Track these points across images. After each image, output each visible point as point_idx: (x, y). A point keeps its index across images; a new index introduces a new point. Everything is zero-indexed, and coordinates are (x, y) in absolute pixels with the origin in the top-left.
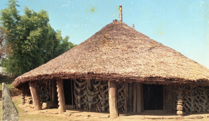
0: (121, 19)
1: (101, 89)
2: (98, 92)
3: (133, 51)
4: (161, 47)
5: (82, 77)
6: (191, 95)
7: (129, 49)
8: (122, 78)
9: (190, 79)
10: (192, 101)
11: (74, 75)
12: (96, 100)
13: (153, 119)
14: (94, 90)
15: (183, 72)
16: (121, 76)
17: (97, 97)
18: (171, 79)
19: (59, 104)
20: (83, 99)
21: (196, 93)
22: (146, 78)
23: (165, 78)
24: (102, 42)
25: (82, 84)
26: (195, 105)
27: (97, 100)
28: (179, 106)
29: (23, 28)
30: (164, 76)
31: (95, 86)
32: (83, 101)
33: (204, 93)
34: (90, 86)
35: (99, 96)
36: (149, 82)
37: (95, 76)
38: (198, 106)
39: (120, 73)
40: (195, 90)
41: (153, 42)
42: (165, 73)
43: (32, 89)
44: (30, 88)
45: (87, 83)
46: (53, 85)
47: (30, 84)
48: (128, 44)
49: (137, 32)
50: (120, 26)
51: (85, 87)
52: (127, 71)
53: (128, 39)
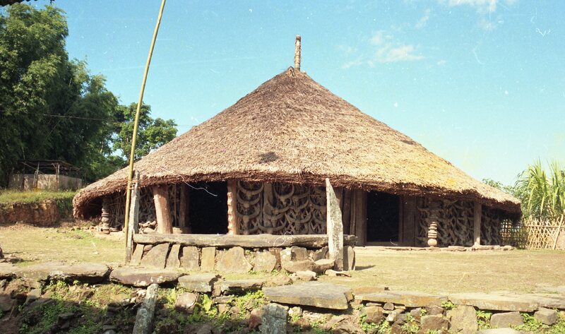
1: (293, 204)
2: (286, 209)
3: (353, 138)
4: (391, 132)
5: (288, 180)
6: (444, 216)
7: (343, 134)
8: (356, 182)
9: (453, 189)
10: (445, 227)
11: (274, 175)
12: (281, 225)
13: (398, 250)
14: (278, 204)
15: (441, 177)
16: (356, 180)
17: (284, 219)
18: (428, 188)
20: (253, 223)
21: (452, 214)
22: (393, 185)
23: (420, 186)
24: (289, 116)
25: (254, 193)
26: (449, 235)
27: (284, 225)
28: (432, 232)
30: (419, 183)
31: (283, 199)
32: (253, 226)
33: (463, 214)
34: (271, 197)
35: (287, 217)
36: (397, 191)
37: (312, 179)
38: (453, 237)
39: (354, 175)
40: (451, 209)
41: (373, 122)
42: (418, 177)
43: (160, 200)
44: (156, 198)
45: (263, 192)
46: (183, 195)
47: (155, 191)
48: (336, 123)
49: (339, 99)
50: (305, 83)
51: (258, 200)
52: (363, 173)
53: (331, 112)
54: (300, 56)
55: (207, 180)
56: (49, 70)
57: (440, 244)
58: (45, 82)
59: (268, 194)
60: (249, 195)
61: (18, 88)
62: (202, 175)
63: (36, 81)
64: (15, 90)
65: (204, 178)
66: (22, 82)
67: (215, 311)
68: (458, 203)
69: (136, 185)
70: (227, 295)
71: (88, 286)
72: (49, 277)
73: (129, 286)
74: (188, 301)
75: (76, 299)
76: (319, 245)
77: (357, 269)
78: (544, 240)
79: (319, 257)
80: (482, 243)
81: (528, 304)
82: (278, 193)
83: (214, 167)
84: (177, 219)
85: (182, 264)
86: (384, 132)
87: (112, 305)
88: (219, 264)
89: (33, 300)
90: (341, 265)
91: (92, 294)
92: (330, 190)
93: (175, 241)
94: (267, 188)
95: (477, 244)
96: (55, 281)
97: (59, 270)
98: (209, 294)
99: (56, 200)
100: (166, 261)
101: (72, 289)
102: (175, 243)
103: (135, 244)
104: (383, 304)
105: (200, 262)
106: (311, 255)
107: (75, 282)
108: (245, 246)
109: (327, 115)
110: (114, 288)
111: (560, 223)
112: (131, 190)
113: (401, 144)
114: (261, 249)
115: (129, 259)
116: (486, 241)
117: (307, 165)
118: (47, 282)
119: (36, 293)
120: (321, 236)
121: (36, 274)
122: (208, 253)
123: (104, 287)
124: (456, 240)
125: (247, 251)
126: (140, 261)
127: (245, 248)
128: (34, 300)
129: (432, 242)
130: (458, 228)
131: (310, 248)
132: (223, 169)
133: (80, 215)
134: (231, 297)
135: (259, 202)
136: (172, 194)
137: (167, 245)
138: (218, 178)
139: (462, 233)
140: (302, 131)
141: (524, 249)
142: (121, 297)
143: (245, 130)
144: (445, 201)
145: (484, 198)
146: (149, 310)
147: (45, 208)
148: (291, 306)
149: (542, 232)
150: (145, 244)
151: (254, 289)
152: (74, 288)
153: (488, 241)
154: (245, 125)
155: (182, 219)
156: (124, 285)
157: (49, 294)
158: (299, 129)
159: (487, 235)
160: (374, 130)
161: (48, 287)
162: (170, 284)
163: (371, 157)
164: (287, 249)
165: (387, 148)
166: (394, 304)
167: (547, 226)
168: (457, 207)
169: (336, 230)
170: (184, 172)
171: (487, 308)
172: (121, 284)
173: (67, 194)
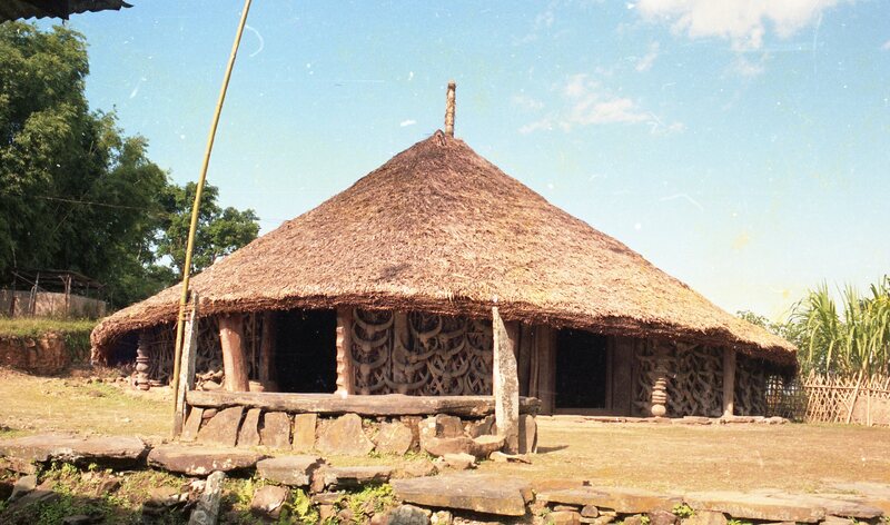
0: (449, 127)
1: (439, 347)
2: (430, 354)
3: (535, 244)
4: (595, 236)
5: (432, 309)
6: (677, 369)
7: (520, 237)
8: (540, 314)
9: (692, 326)
10: (679, 386)
11: (410, 300)
12: (420, 379)
14: (416, 345)
16: (541, 310)
17: (425, 370)
18: (653, 325)
20: (377, 375)
21: (689, 365)
22: (598, 318)
23: (640, 322)
25: (378, 329)
26: (685, 399)
27: (425, 379)
28: (658, 394)
30: (638, 317)
31: (424, 338)
32: (376, 382)
33: (707, 366)
34: (406, 334)
35: (431, 367)
36: (604, 328)
37: (471, 308)
38: (691, 402)
39: (536, 302)
40: (688, 358)
41: (567, 219)
42: (636, 307)
43: (230, 338)
44: (224, 334)
45: (393, 326)
46: (265, 330)
47: (222, 323)
48: (510, 220)
49: (513, 182)
50: (462, 157)
51: (385, 338)
52: (551, 299)
53: (502, 202)
54: (453, 114)
55: (304, 307)
56: (57, 128)
57: (671, 412)
58: (51, 145)
59: (401, 331)
61: (7, 154)
62: (296, 298)
63: (38, 145)
64: (4, 156)
65: (300, 304)
66: (14, 144)
67: (314, 515)
68: (699, 349)
69: (193, 314)
70: (333, 491)
71: (112, 473)
72: (50, 457)
73: (178, 474)
74: (272, 500)
75: (92, 494)
76: (480, 413)
77: (542, 450)
78: (834, 409)
79: (482, 431)
80: (736, 412)
81: (809, 510)
82: (416, 328)
83: (317, 287)
84: (257, 369)
85: (264, 441)
86: (583, 236)
87: (151, 504)
88: (321, 440)
89: (23, 493)
90: (514, 445)
91: (118, 486)
92: (498, 325)
93: (252, 403)
94: (400, 320)
95: (728, 414)
96: (60, 464)
97: (67, 447)
98: (306, 489)
99: (65, 334)
100: (238, 435)
101: (86, 477)
102: (252, 407)
103: (189, 408)
104: (580, 508)
105: (291, 438)
106: (468, 428)
107: (92, 466)
108: (365, 412)
109: (494, 207)
110: (154, 476)
111: (858, 383)
112: (184, 322)
113: (610, 253)
114: (389, 418)
115: (179, 430)
116: (742, 410)
117: (463, 285)
118: (47, 465)
119: (28, 482)
120: (483, 398)
121: (30, 451)
122: (305, 423)
123: (138, 475)
124: (695, 408)
125: (366, 421)
126: (196, 434)
127: (363, 416)
128: (25, 493)
129: (658, 409)
130: (699, 388)
131: (467, 417)
132: (330, 290)
133: (101, 359)
134: (340, 495)
135: (387, 343)
136: (248, 328)
137: (240, 410)
138: (321, 304)
139: (705, 395)
140: (455, 231)
141: (802, 422)
142: (166, 491)
143: (366, 228)
144: (680, 345)
145: (740, 342)
146: (209, 513)
147: (47, 346)
148: (435, 509)
149: (830, 395)
150: (206, 408)
151: (377, 481)
152: (89, 475)
153: (745, 409)
154: (365, 220)
155: (264, 368)
156: (170, 473)
157: (48, 484)
158: (451, 228)
159: (744, 400)
160: (568, 232)
161: (48, 473)
162: (243, 472)
163: (563, 274)
164: (430, 418)
165: (589, 261)
166: (599, 508)
167: (838, 386)
168: (697, 354)
169: (508, 390)
170: (267, 294)
171: (745, 516)
172: (165, 470)
173: (81, 325)
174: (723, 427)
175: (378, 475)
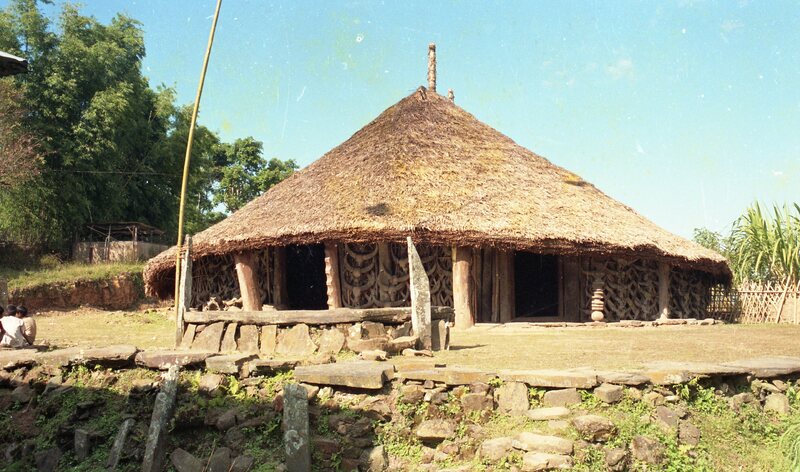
0: (431, 83)
3: (493, 180)
4: (550, 171)
5: (399, 239)
6: (619, 282)
7: (481, 175)
8: (487, 240)
9: (621, 244)
10: (621, 296)
11: (380, 233)
12: (401, 298)
13: (548, 326)
14: (397, 270)
15: (606, 229)
16: (487, 237)
17: (405, 290)
18: (586, 244)
19: (330, 301)
20: (367, 296)
21: (630, 277)
22: (537, 241)
23: (574, 242)
24: (411, 154)
25: (365, 258)
26: (627, 306)
28: (597, 303)
29: (66, 79)
30: (572, 238)
31: (403, 264)
32: (366, 301)
33: (646, 278)
34: (388, 261)
36: (543, 249)
37: (431, 237)
38: (633, 308)
39: (484, 230)
40: (628, 272)
41: (528, 157)
42: (572, 230)
43: (244, 271)
44: (239, 267)
45: (378, 254)
46: (277, 263)
47: (237, 259)
48: (474, 161)
49: (484, 127)
50: (439, 108)
51: (372, 266)
52: (497, 226)
53: (469, 146)
54: (435, 71)
55: (297, 242)
56: (117, 104)
57: (610, 316)
58: (114, 118)
59: (384, 258)
60: (359, 260)
61: (78, 129)
62: (290, 236)
63: (103, 119)
64: (75, 131)
65: (294, 240)
66: (83, 120)
67: (242, 394)
68: (639, 263)
69: (187, 253)
70: (256, 376)
71: (112, 371)
72: (70, 363)
73: (155, 369)
74: (210, 382)
75: (98, 386)
76: (400, 320)
77: (451, 348)
78: (765, 310)
79: (401, 334)
80: (673, 316)
82: (396, 256)
83: (306, 226)
85: (240, 347)
86: (540, 171)
87: (135, 390)
88: (280, 345)
89: (53, 388)
90: (428, 343)
91: (115, 380)
93: (230, 319)
94: (383, 250)
95: (664, 317)
96: (77, 366)
97: (80, 354)
98: (237, 375)
99: (132, 275)
100: (221, 344)
101: (95, 375)
102: (231, 322)
103: (186, 324)
104: (423, 382)
105: (259, 344)
106: (389, 332)
107: (97, 367)
108: (310, 322)
109: (463, 150)
110: (139, 372)
111: (786, 287)
113: (560, 185)
114: (329, 326)
115: (179, 341)
116: (680, 314)
117: (424, 218)
118: (69, 368)
119: (57, 380)
120: (402, 309)
121: (57, 359)
122: (269, 332)
123: (130, 372)
124: (637, 313)
125: (313, 329)
126: (190, 344)
127: (310, 325)
128: (54, 389)
129: (596, 315)
130: (640, 296)
131: (389, 323)
132: (317, 228)
133: (153, 293)
134: (260, 378)
135: (374, 269)
136: (263, 261)
137: (222, 324)
138: (311, 239)
139: (645, 303)
140: (424, 172)
141: (737, 322)
142: (140, 379)
143: (347, 175)
144: (620, 261)
145: (668, 256)
146: (168, 394)
147: (118, 285)
148: (321, 386)
149: (762, 299)
150: (198, 324)
151: (285, 368)
152: (97, 373)
153: (684, 313)
154: (352, 168)
155: (277, 295)
156: (151, 369)
157: (70, 382)
158: (422, 171)
159: (683, 305)
160: (526, 168)
161: (70, 374)
162: (198, 366)
163: (513, 205)
164: (358, 325)
165: (537, 192)
166: (435, 382)
167: (768, 291)
168: (638, 268)
169: (421, 301)
170: (268, 234)
171: (540, 385)
172: (146, 367)
173: (134, 268)
174: (654, 328)
175: (286, 364)
